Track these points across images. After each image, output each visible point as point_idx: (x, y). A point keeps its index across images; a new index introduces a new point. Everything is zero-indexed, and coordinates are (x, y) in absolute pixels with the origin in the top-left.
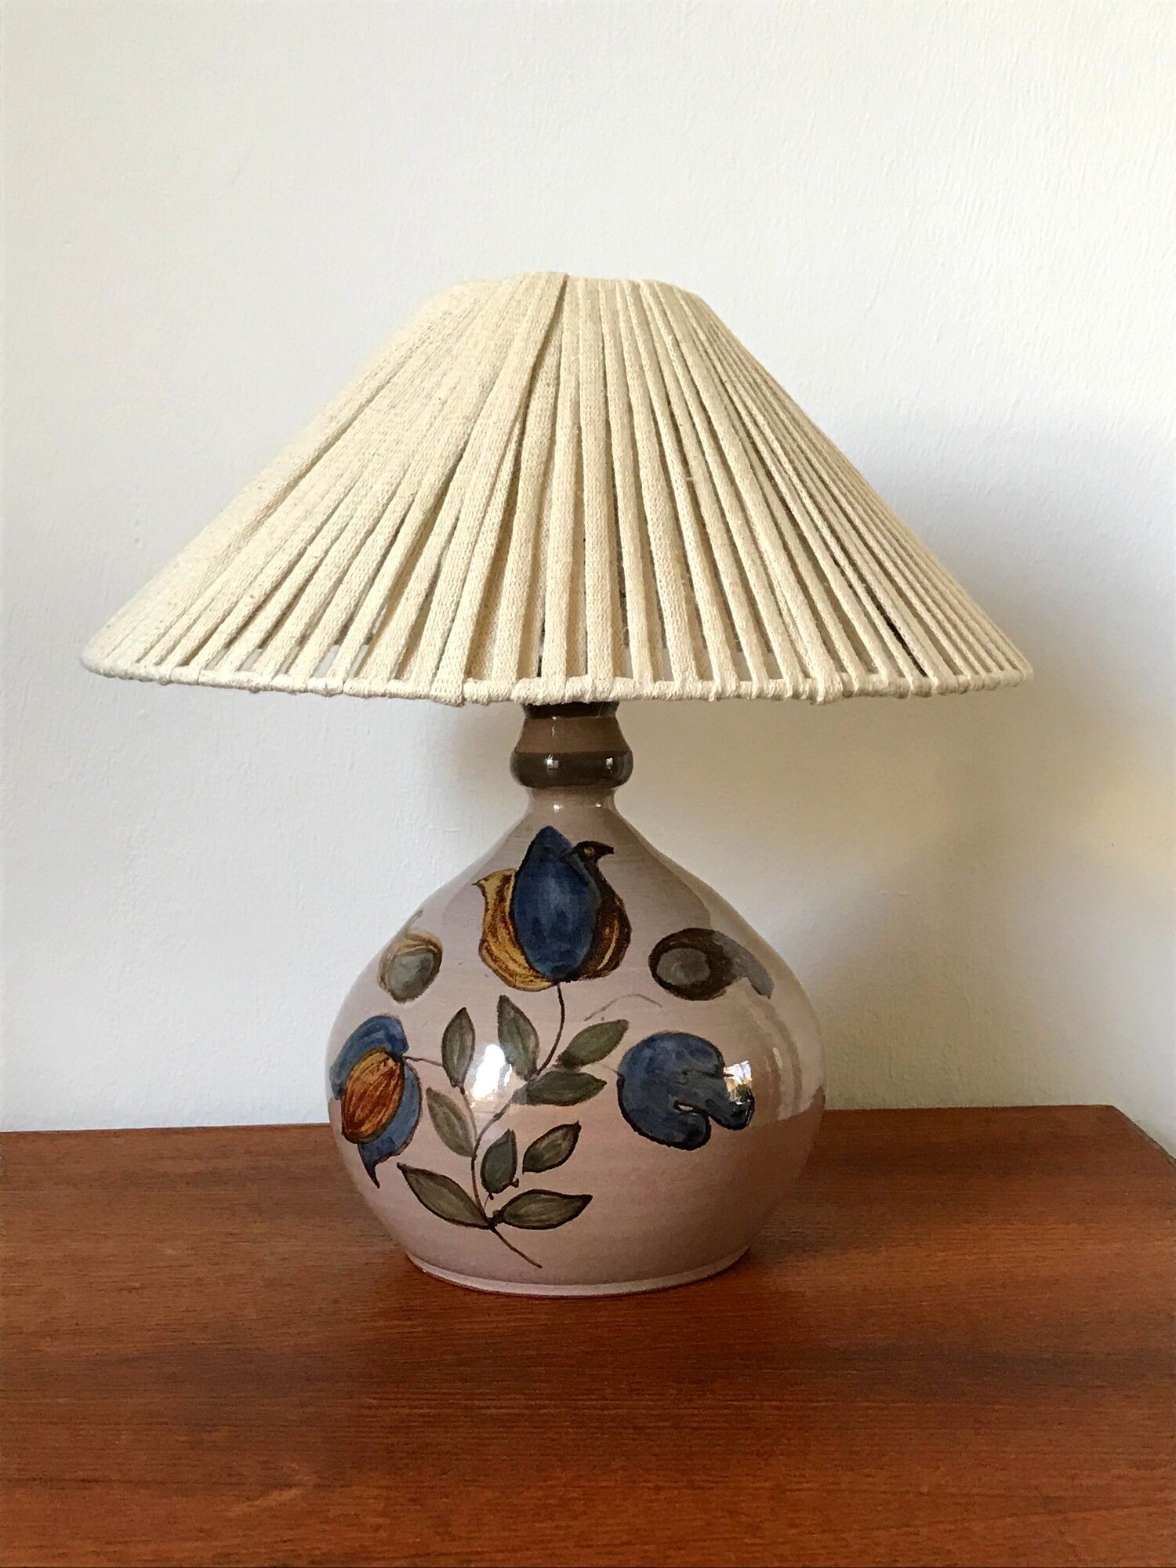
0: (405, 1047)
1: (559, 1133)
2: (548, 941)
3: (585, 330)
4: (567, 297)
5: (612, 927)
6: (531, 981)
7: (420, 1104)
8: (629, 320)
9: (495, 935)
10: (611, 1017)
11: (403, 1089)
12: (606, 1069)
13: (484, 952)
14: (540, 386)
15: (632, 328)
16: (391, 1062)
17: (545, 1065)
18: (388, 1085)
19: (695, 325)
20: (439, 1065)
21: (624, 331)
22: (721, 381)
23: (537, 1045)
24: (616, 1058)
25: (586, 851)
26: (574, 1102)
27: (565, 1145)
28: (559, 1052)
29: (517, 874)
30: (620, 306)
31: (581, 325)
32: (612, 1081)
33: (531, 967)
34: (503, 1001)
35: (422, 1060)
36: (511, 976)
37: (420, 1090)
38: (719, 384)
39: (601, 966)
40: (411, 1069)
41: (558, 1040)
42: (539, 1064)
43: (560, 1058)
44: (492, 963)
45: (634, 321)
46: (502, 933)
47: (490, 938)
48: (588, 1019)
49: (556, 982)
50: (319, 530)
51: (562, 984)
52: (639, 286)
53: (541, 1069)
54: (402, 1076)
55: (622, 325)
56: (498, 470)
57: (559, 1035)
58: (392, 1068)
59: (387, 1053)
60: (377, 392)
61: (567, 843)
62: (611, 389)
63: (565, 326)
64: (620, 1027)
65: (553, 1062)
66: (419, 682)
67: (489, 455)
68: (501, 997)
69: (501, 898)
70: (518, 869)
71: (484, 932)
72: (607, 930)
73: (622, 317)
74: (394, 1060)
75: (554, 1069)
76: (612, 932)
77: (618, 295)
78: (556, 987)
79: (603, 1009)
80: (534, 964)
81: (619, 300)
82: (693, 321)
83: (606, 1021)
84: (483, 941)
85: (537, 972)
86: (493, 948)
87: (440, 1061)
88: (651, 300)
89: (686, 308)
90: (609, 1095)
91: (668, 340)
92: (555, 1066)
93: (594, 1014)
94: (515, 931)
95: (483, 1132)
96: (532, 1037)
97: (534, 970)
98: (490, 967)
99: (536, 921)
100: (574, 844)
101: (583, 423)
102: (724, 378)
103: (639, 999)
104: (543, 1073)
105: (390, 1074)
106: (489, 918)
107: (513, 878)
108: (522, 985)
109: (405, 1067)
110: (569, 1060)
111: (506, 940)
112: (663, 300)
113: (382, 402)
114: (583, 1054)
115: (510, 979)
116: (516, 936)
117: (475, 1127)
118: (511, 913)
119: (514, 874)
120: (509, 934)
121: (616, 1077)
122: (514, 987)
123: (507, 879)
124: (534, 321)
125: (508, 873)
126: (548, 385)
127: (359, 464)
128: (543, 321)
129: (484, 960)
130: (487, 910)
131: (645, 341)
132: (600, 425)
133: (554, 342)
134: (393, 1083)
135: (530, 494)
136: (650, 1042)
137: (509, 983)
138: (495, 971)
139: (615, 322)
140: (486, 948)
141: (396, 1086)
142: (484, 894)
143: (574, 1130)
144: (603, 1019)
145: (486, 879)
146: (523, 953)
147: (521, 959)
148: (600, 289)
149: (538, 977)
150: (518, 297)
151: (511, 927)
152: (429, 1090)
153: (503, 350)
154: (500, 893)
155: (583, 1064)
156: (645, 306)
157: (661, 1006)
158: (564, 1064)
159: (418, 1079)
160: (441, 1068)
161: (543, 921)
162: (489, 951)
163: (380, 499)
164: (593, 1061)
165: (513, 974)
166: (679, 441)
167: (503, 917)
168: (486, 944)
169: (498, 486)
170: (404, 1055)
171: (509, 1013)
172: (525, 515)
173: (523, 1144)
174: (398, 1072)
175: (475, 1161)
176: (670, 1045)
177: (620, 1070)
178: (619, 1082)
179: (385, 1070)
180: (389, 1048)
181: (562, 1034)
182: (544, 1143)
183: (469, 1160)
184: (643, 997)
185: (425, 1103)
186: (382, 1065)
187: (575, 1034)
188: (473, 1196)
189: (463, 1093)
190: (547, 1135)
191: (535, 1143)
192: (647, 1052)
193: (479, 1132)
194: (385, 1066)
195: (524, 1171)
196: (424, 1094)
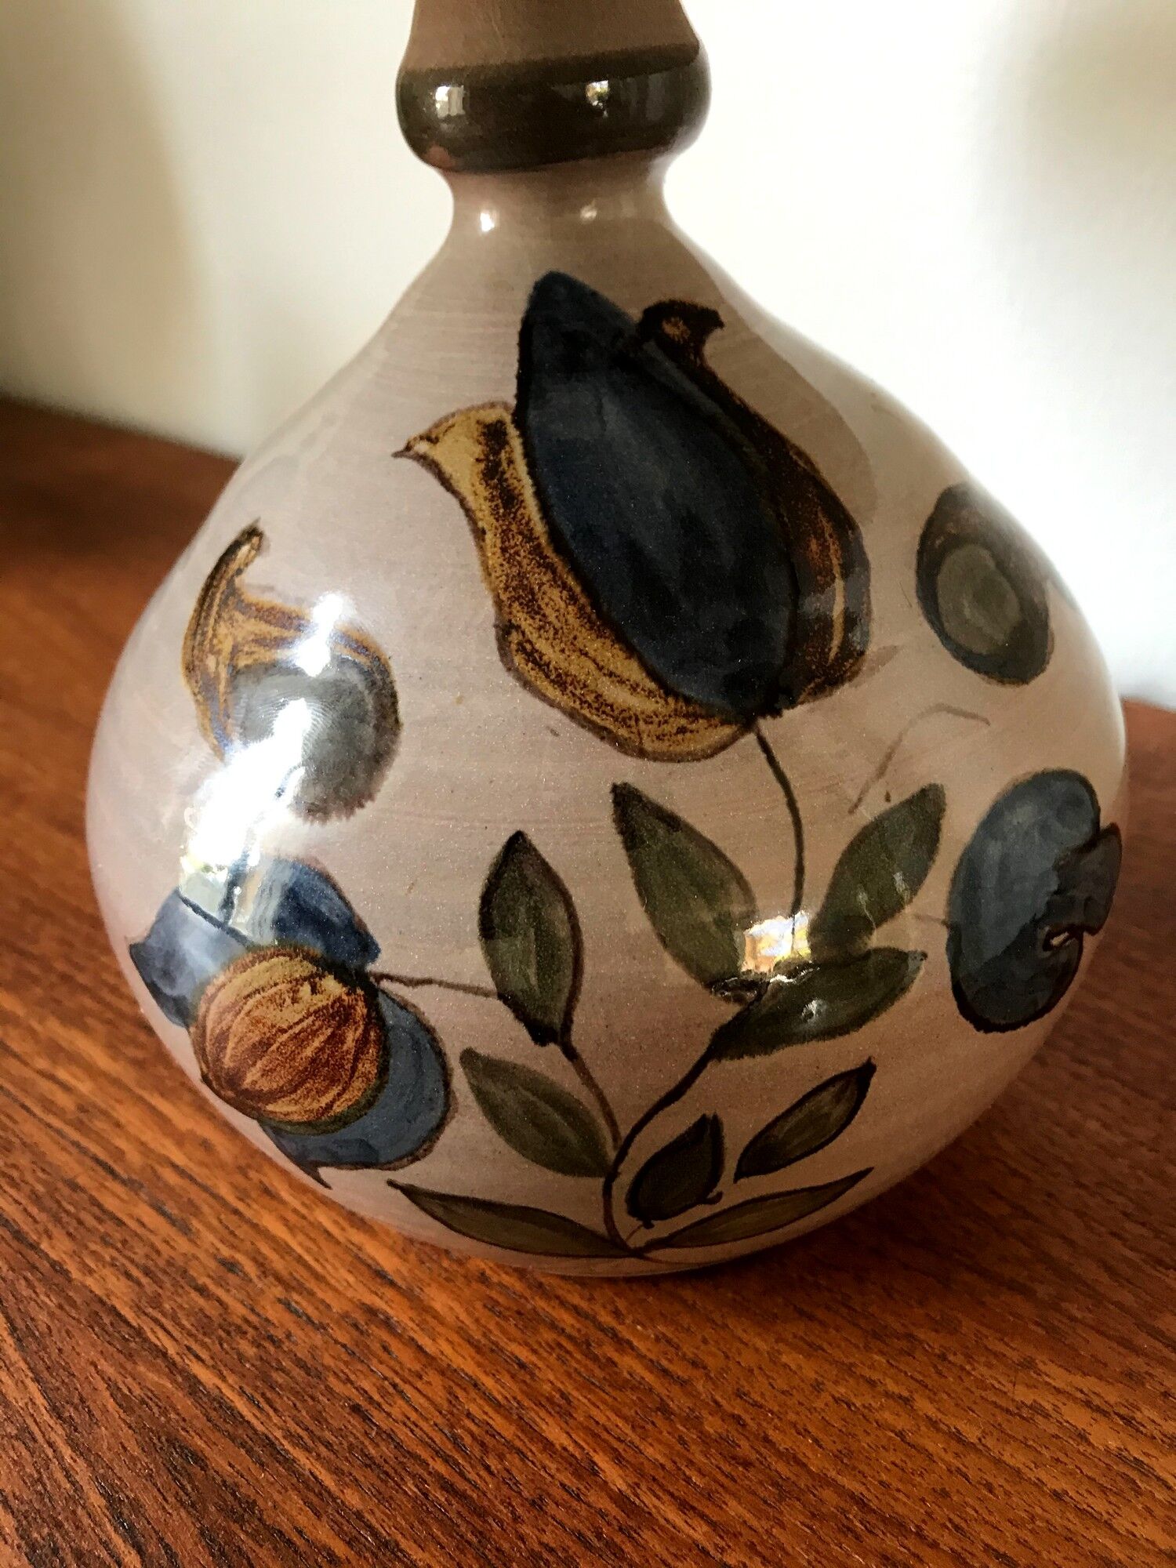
0: (367, 947)
1: (826, 1096)
2: (685, 606)
5: (820, 536)
6: (682, 730)
7: (447, 1084)
9: (533, 607)
10: (902, 788)
11: (385, 1050)
12: (921, 925)
13: (518, 659)
16: (332, 987)
18: (335, 1039)
20: (486, 994)
23: (751, 907)
24: (936, 891)
25: (668, 329)
26: (859, 1020)
27: (839, 1111)
28: (806, 913)
29: (520, 415)
32: (935, 947)
33: (668, 691)
34: (625, 799)
35: (429, 982)
36: (624, 722)
37: (440, 1054)
39: (834, 650)
40: (404, 1006)
41: (798, 885)
43: (812, 928)
44: (553, 692)
46: (553, 600)
47: (521, 618)
48: (854, 806)
49: (747, 724)
51: (766, 725)
53: (774, 967)
54: (375, 1018)
57: (800, 870)
58: (339, 999)
59: (314, 960)
61: (618, 315)
64: (927, 805)
65: (797, 942)
68: (615, 789)
69: (507, 499)
70: (513, 402)
71: (498, 603)
72: (814, 546)
74: (339, 978)
75: (805, 961)
76: (824, 548)
78: (751, 738)
79: (880, 770)
80: (673, 679)
83: (896, 800)
84: (505, 629)
85: (688, 701)
86: (542, 645)
87: (488, 983)
90: (932, 980)
93: (865, 792)
94: (588, 589)
95: (637, 1129)
96: (734, 888)
97: (677, 696)
98: (552, 704)
99: (633, 552)
100: (635, 313)
103: (943, 719)
104: (778, 976)
105: (340, 1015)
106: (495, 559)
107: (513, 432)
108: (662, 746)
109: (381, 999)
110: (839, 925)
111: (571, 619)
115: (623, 732)
116: (595, 604)
117: (613, 1124)
118: (554, 534)
119: (508, 418)
120: (573, 599)
121: (944, 935)
122: (642, 753)
123: (493, 435)
125: (491, 416)
129: (526, 684)
130: (479, 534)
134: (351, 1037)
137: (623, 746)
138: (572, 715)
140: (521, 648)
141: (362, 1043)
142: (446, 482)
143: (859, 1079)
144: (888, 799)
145: (430, 438)
146: (631, 651)
147: (632, 670)
149: (695, 717)
151: (571, 582)
152: (469, 1057)
154: (492, 472)
155: (870, 925)
158: (824, 940)
159: (429, 1030)
160: (495, 1001)
161: (651, 547)
162: (533, 657)
164: (891, 914)
165: (626, 718)
167: (537, 550)
168: (515, 637)
170: (371, 967)
171: (653, 835)
173: (737, 1136)
174: (361, 1010)
175: (615, 1185)
176: (1024, 815)
177: (949, 914)
178: (950, 939)
179: (320, 1001)
180: (318, 949)
181: (807, 863)
182: (792, 1121)
183: (599, 1182)
184: (950, 710)
185: (460, 1082)
186: (306, 989)
187: (834, 858)
188: (602, 1229)
189: (571, 1053)
190: (800, 1104)
191: (770, 1126)
192: (994, 850)
193: (624, 1131)
194: (314, 991)
195: (739, 1174)
196: (454, 1062)
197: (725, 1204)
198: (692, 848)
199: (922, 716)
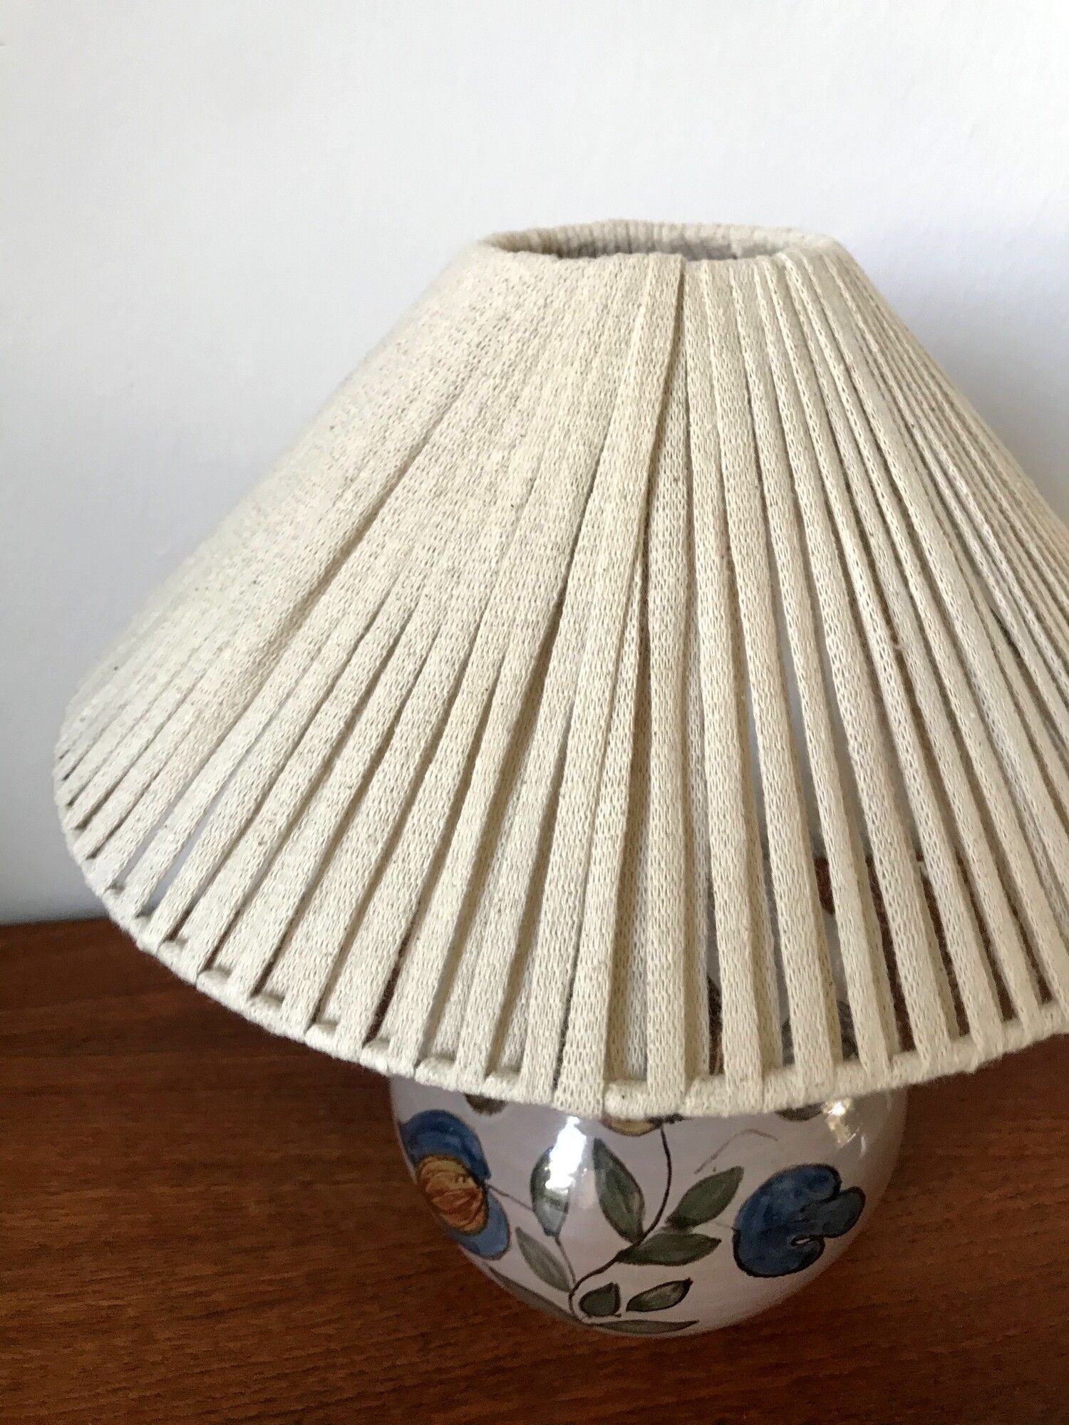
0: (487, 1173)
1: (669, 1288)
3: (719, 366)
4: (688, 302)
7: (509, 1237)
8: (780, 340)
10: (723, 1165)
11: (487, 1216)
12: (721, 1227)
14: (664, 483)
15: (786, 354)
16: (471, 1183)
17: (652, 1228)
19: (861, 324)
20: (528, 1208)
21: (776, 366)
22: (906, 426)
23: (642, 1206)
24: (730, 1215)
26: (684, 1262)
27: (675, 1295)
28: (668, 1212)
30: (764, 313)
31: (714, 360)
32: (727, 1237)
34: (600, 1147)
35: (508, 1196)
37: (508, 1225)
38: (903, 430)
40: (497, 1202)
41: (665, 1200)
42: (646, 1226)
43: (669, 1220)
45: (789, 343)
48: (699, 1171)
49: (658, 1124)
50: (350, 725)
51: (666, 1127)
52: (784, 268)
53: (649, 1231)
54: (485, 1202)
55: (771, 350)
56: (619, 659)
57: (667, 1194)
58: (473, 1189)
59: (467, 1170)
60: (412, 458)
62: (769, 482)
63: (690, 362)
64: (734, 1175)
65: (662, 1224)
66: (534, 1087)
67: (602, 632)
68: (596, 1141)
73: (770, 338)
74: (475, 1181)
75: (663, 1232)
77: (759, 290)
78: (658, 1132)
79: (714, 1157)
81: (762, 302)
82: (858, 317)
83: (718, 1171)
87: (530, 1204)
88: (805, 296)
89: (847, 295)
90: (725, 1252)
91: (838, 371)
92: (663, 1228)
93: (704, 1165)
95: (583, 1280)
96: (636, 1195)
101: (736, 557)
102: (911, 421)
103: (753, 1136)
104: (650, 1235)
105: (472, 1194)
108: (619, 1127)
109: (489, 1195)
110: (680, 1221)
112: (819, 291)
113: (420, 480)
114: (693, 1215)
117: (573, 1276)
121: (732, 1233)
122: (610, 1128)
124: (647, 360)
126: (676, 480)
127: (398, 604)
128: (660, 357)
131: (807, 379)
132: (760, 554)
133: (678, 395)
134: (475, 1205)
135: (670, 702)
136: (765, 1189)
139: (761, 346)
141: (478, 1210)
143: (687, 1284)
144: (714, 1169)
148: (733, 283)
150: (614, 308)
152: (518, 1229)
153: (602, 412)
155: (695, 1223)
156: (798, 307)
157: (777, 1140)
158: (672, 1226)
159: (505, 1215)
160: (531, 1214)
163: (438, 692)
164: (706, 1220)
166: (872, 565)
169: (621, 690)
170: (487, 1181)
171: (607, 1163)
172: (666, 749)
173: (626, 1295)
174: (480, 1196)
175: (574, 1298)
176: (787, 1184)
177: (735, 1225)
178: (734, 1237)
179: (465, 1186)
180: (469, 1165)
181: (671, 1192)
182: (652, 1295)
183: (567, 1294)
184: (756, 1132)
185: (514, 1237)
186: (461, 1179)
187: (684, 1191)
188: (570, 1312)
189: (558, 1243)
190: (656, 1289)
191: (642, 1294)
192: (765, 1200)
193: (578, 1279)
194: (464, 1181)
195: (628, 1309)
196: (513, 1230)
197: (622, 1319)
198: (622, 1175)
199: (742, 1133)
